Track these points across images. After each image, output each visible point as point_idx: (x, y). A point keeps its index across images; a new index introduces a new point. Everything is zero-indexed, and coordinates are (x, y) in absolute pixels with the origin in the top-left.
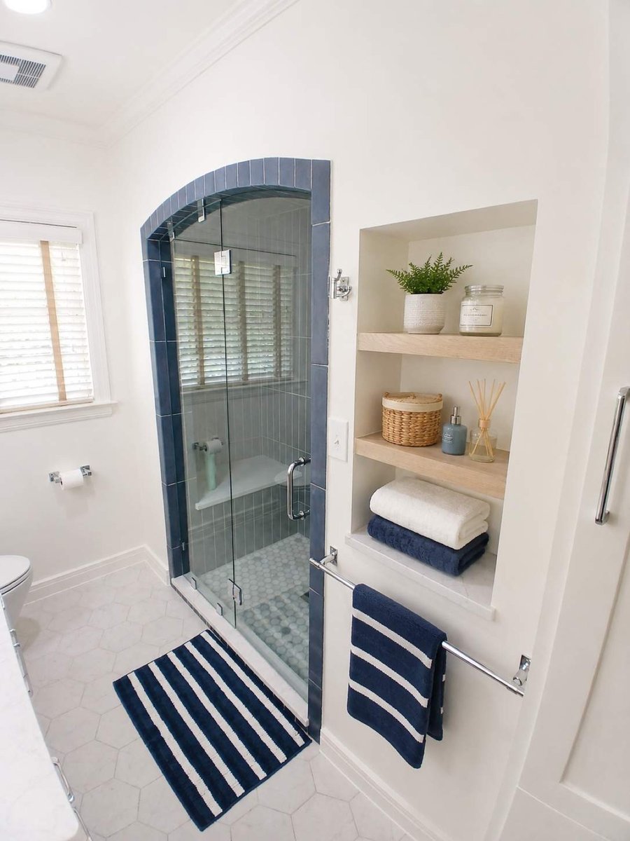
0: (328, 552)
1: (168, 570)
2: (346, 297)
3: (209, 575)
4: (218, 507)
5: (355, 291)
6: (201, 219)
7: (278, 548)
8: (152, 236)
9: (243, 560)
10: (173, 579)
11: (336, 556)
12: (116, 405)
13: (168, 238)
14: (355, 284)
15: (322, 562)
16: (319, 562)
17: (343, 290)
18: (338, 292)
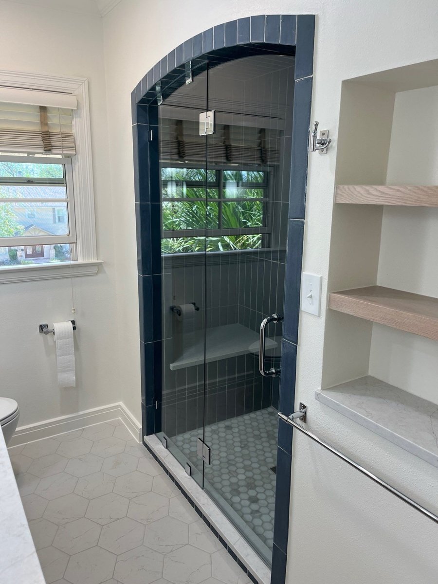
0: (297, 407)
1: (141, 427)
2: (325, 150)
3: (180, 438)
4: (192, 369)
5: (334, 144)
6: (189, 81)
7: (250, 420)
8: (142, 101)
9: (214, 427)
10: (145, 437)
11: (305, 413)
12: (101, 264)
13: (156, 102)
14: (334, 137)
15: (291, 417)
16: (287, 416)
17: (322, 143)
18: (318, 145)
